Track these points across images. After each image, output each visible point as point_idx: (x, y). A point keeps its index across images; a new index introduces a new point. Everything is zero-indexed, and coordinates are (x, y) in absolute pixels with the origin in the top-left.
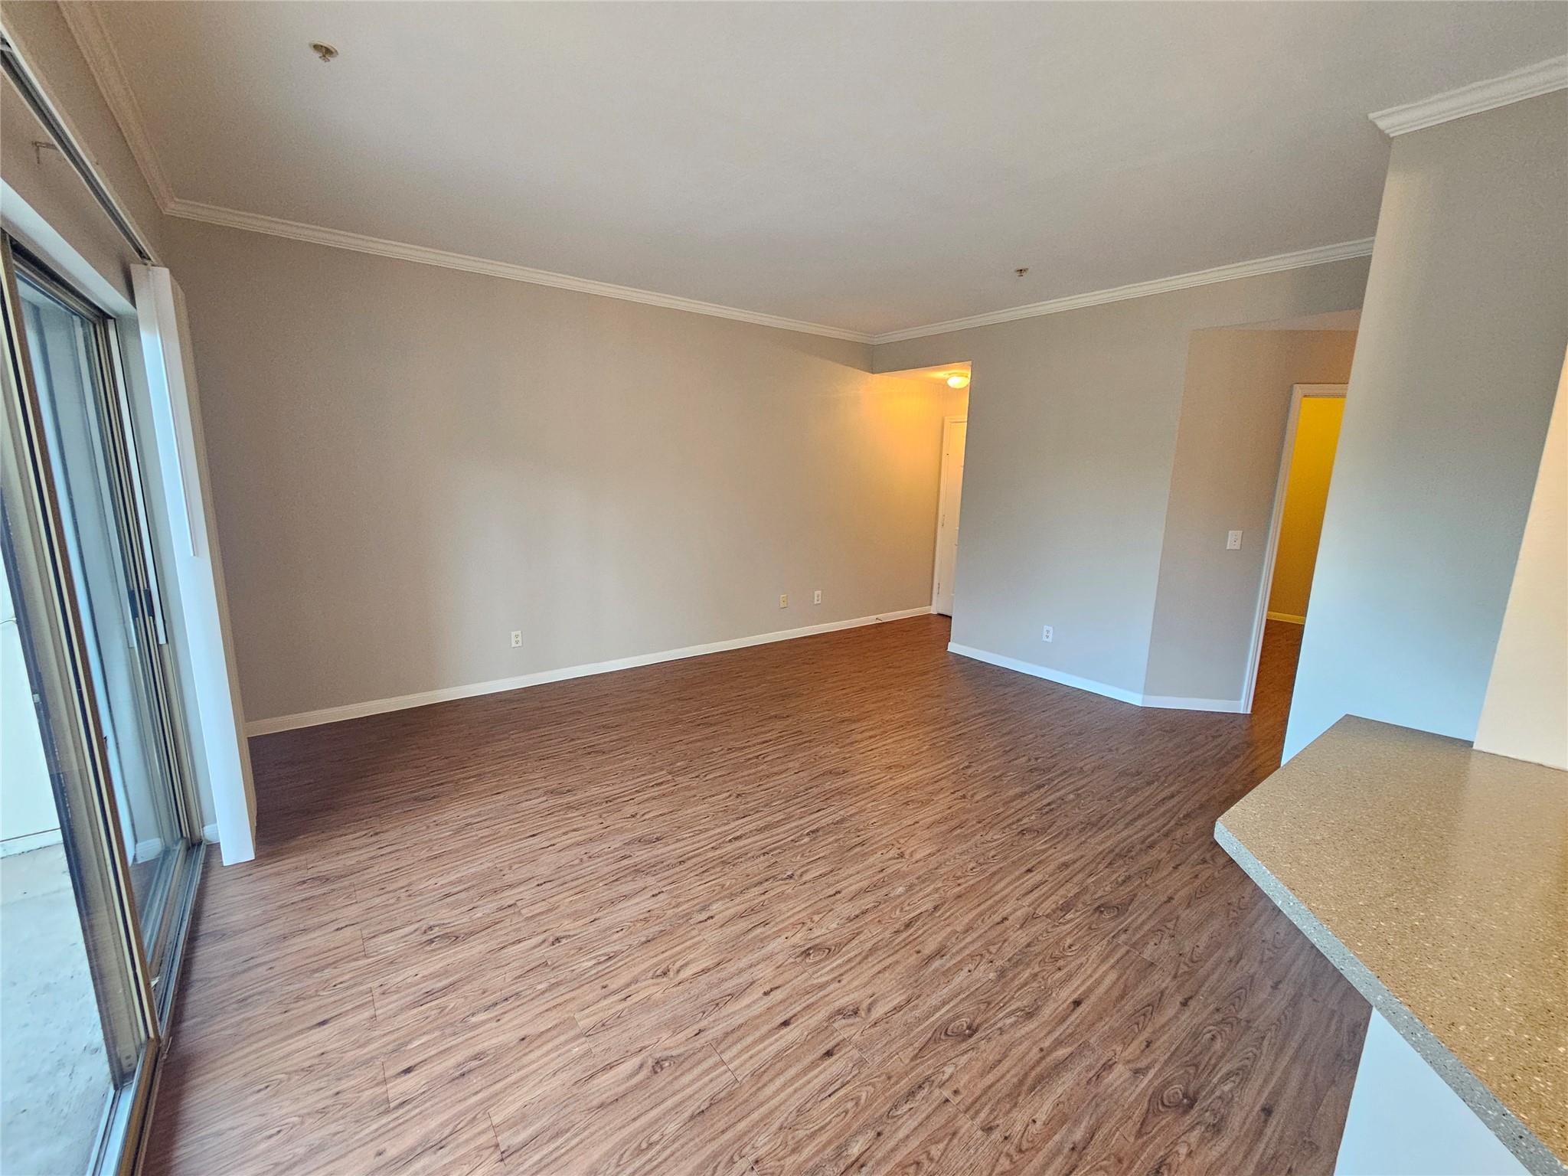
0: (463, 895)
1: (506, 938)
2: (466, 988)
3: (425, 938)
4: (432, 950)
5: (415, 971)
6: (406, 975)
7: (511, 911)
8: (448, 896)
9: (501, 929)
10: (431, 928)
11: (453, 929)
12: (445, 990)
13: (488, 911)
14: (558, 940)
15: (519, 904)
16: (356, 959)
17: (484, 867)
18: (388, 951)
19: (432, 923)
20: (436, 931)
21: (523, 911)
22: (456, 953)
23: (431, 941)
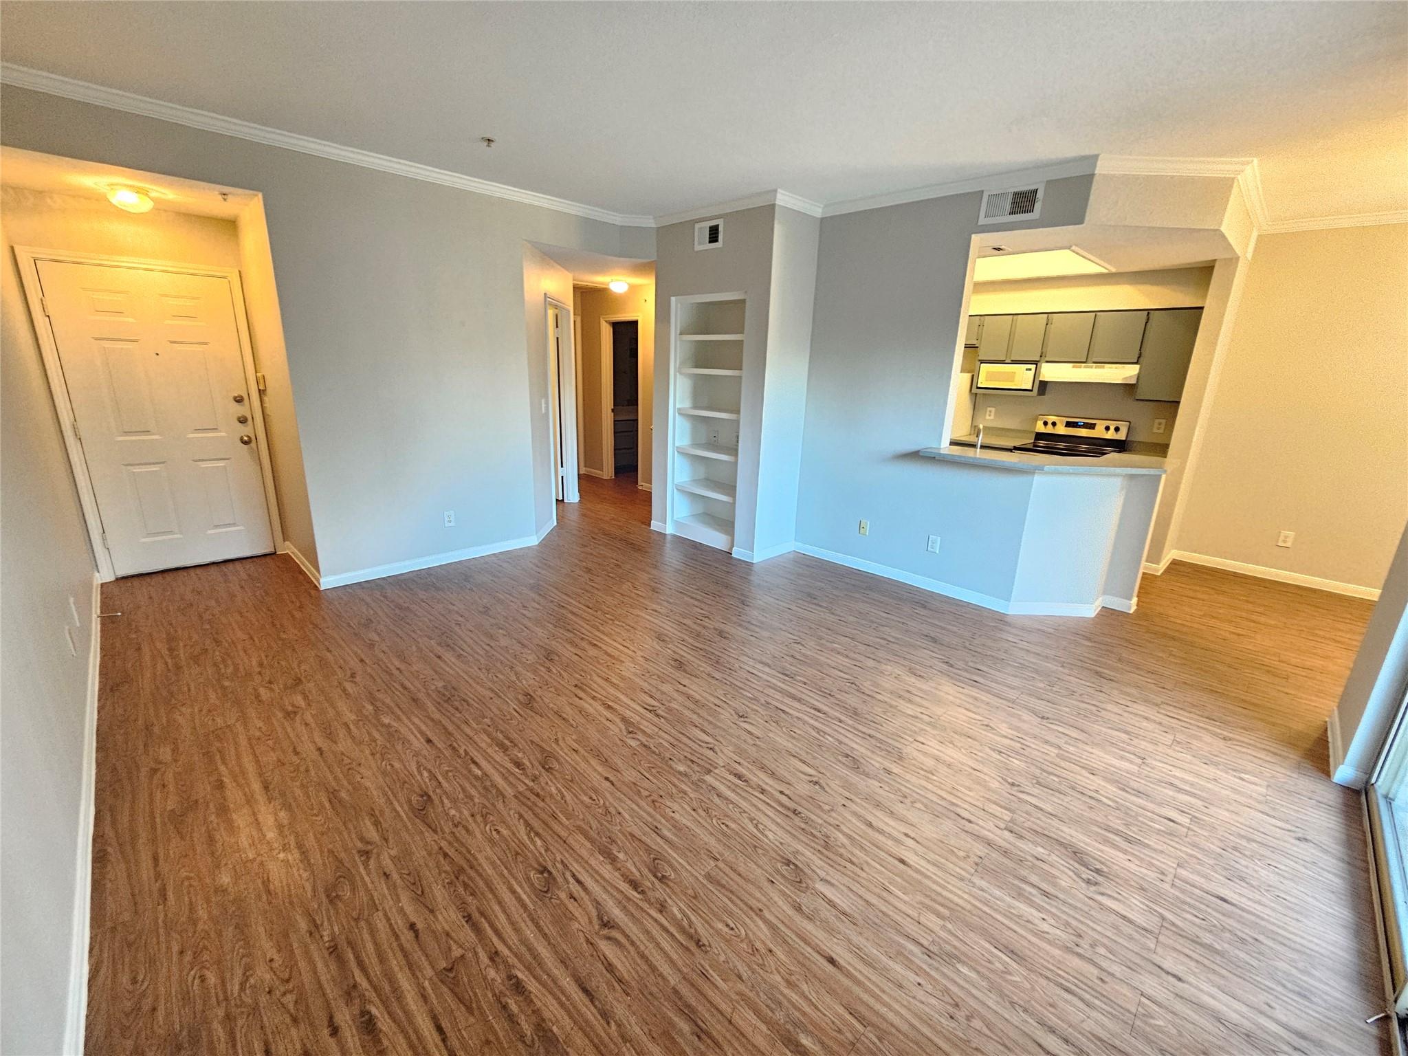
0: (1034, 879)
1: (1043, 818)
2: (1100, 820)
3: (1100, 879)
4: (1103, 863)
5: (1128, 863)
6: (1137, 868)
7: (1016, 828)
8: (1046, 894)
9: (1038, 825)
10: (1088, 882)
11: (1072, 862)
12: (1117, 833)
13: (1031, 845)
14: (1013, 784)
15: (1003, 826)
16: (1173, 924)
17: (983, 884)
18: (1141, 902)
19: (1083, 885)
20: (1087, 874)
21: (1007, 818)
22: (1086, 844)
23: (1098, 871)
